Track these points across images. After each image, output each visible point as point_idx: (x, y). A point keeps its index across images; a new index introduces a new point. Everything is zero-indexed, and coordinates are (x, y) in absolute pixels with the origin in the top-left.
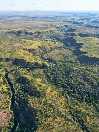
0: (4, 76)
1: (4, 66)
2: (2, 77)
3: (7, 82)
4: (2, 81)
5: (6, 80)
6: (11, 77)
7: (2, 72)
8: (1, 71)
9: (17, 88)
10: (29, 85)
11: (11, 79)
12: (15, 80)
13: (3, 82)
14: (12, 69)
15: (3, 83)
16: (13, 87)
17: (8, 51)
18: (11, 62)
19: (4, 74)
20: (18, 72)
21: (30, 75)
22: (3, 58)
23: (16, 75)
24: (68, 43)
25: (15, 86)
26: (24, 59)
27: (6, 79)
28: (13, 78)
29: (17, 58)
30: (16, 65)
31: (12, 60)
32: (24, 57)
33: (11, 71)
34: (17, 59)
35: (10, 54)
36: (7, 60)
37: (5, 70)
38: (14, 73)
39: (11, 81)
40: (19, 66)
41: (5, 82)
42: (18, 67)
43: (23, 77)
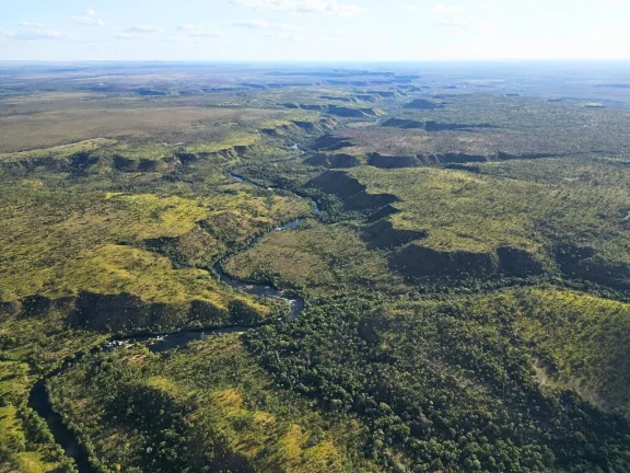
0: (25, 401)
1: (17, 344)
2: (11, 410)
3: (46, 431)
4: (14, 432)
5: (41, 422)
6: (66, 400)
7: (12, 377)
8: (6, 373)
9: (113, 459)
10: (182, 429)
11: (70, 413)
12: (95, 411)
13: (21, 435)
14: (64, 352)
15: (23, 442)
16: (87, 454)
17: (35, 257)
18: (56, 315)
19: (21, 387)
20: (106, 369)
21: (174, 374)
22: (10, 296)
23: (98, 383)
24: (332, 197)
25: (98, 449)
26: (130, 290)
27: (41, 415)
28: (81, 404)
29: (91, 290)
30: (91, 328)
31: (61, 303)
32: (127, 282)
33: (64, 367)
34: (93, 295)
35: (47, 273)
36: (35, 306)
37: (26, 367)
38: (82, 373)
39: (72, 424)
40: (107, 331)
41: (33, 436)
42: (101, 338)
43: (142, 389)
